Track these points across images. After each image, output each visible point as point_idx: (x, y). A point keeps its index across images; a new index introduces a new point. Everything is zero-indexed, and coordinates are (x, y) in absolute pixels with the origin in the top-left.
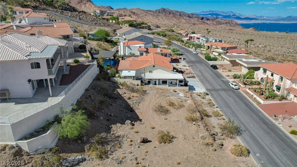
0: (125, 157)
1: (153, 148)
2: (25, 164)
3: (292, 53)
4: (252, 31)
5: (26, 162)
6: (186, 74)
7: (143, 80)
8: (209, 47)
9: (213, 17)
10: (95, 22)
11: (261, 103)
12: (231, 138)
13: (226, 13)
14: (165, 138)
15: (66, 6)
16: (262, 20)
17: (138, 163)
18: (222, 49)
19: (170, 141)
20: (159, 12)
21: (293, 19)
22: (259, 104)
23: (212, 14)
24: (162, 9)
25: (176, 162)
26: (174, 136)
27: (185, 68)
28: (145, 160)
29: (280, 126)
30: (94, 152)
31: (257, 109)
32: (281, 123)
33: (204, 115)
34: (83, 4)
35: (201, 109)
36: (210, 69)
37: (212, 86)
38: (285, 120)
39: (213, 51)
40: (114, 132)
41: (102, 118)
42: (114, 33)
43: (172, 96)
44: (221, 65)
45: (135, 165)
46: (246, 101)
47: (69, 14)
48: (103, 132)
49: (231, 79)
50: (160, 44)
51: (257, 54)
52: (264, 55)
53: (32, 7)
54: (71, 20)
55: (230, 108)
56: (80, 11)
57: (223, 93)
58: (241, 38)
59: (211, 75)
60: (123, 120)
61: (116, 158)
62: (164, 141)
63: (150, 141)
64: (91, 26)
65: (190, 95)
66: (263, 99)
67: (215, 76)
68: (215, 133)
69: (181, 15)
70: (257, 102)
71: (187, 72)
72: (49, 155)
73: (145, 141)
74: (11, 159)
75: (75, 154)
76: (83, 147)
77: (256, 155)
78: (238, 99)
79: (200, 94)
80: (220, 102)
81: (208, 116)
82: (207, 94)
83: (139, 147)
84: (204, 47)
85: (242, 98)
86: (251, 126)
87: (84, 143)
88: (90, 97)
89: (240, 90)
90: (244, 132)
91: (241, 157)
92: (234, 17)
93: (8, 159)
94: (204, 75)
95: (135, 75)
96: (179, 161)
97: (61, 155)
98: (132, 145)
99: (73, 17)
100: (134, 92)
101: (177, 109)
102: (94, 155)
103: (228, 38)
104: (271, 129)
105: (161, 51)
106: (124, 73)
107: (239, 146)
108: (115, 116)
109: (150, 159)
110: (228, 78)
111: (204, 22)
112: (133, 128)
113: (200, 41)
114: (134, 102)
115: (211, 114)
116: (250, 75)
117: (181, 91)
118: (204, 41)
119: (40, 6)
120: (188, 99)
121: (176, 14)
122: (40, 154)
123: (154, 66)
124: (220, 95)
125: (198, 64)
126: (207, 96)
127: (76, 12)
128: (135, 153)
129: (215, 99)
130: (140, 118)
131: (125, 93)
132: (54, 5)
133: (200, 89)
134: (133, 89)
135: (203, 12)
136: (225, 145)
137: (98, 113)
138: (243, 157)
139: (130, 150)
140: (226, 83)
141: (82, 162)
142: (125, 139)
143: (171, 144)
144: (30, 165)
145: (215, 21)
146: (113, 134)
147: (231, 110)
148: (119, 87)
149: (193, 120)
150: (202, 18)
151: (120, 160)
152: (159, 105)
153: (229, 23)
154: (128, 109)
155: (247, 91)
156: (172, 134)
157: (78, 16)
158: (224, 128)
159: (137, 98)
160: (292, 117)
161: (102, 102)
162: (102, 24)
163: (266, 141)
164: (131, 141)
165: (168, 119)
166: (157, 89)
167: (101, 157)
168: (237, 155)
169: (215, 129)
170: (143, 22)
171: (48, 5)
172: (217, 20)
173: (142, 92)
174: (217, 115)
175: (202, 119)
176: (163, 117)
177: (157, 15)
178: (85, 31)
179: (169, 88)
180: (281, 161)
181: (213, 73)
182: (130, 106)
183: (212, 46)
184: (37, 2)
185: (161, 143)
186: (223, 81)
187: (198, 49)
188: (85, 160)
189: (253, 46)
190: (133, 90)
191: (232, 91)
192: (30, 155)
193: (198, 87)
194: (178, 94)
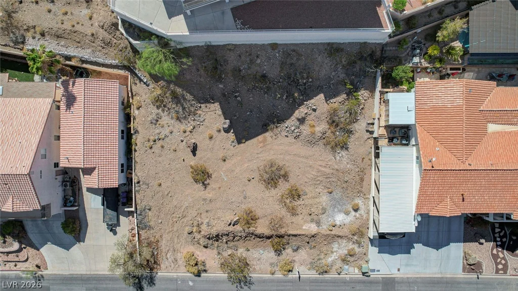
1: (183, 158)
5: (115, 37)
12: (222, 264)
17: (154, 141)
19: (199, 180)
28: (161, 148)
40: (203, 108)
45: (152, 137)
48: (192, 94)
60: (235, 116)
62: (196, 172)
63: (194, 155)
83: (182, 141)
98: (185, 132)
101: (281, 201)
108: (239, 103)
109: (163, 154)
112: (219, 131)
115: (286, 256)
120: (326, 227)
128: (170, 138)
131: (314, 110)
136: (206, 250)
137: (229, 79)
139: (174, 131)
142: (193, 122)
143: (192, 181)
146: (200, 107)
161: (262, 77)
164: (191, 131)
165: (249, 183)
167: (156, 101)
185: (193, 168)
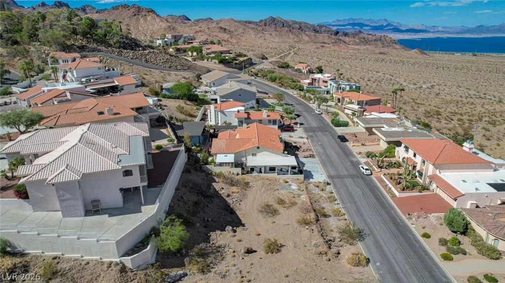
0: (229, 271)
1: (259, 259)
2: (132, 281)
3: (473, 97)
4: (416, 55)
5: (132, 278)
6: (303, 151)
7: (244, 166)
8: (339, 99)
9: (354, 29)
10: (169, 63)
11: (396, 196)
12: (350, 244)
13: (375, 22)
14: (272, 247)
15: (124, 40)
16: (435, 32)
17: (243, 277)
18: (358, 104)
19: (278, 250)
20: (265, 25)
21: (486, 30)
22: (393, 197)
23: (354, 25)
24: (271, 18)
25: (283, 275)
26: (283, 244)
27: (301, 140)
28: (250, 273)
29: (412, 227)
30: (195, 266)
31: (389, 204)
32: (414, 223)
33: (321, 215)
34: (142, 17)
35: (317, 208)
36: (337, 142)
37: (336, 170)
38: (420, 219)
39: (345, 108)
40: (213, 242)
41: (198, 224)
42: (198, 81)
43: (282, 189)
44: (353, 134)
45: (239, 279)
46: (378, 193)
47: (131, 55)
48: (201, 243)
49: (363, 158)
50: (267, 96)
51: (416, 103)
52: (427, 104)
53: (78, 47)
54: (133, 64)
55: (355, 203)
56: (145, 46)
57: (349, 182)
58: (396, 72)
59: (337, 153)
60: (223, 225)
61: (219, 272)
62: (271, 251)
63: (256, 251)
64: (164, 71)
65: (305, 187)
66: (399, 190)
67: (342, 154)
68: (332, 238)
69: (302, 27)
70: (392, 195)
71: (304, 147)
72: (151, 271)
73: (249, 251)
74: (119, 276)
75: (176, 269)
76: (182, 261)
77: (375, 264)
78: (367, 190)
79: (319, 185)
80: (344, 195)
81: (326, 216)
82: (328, 184)
83: (243, 258)
84: (333, 99)
85: (373, 188)
86: (378, 228)
87: (183, 256)
88: (182, 198)
89: (372, 176)
90: (368, 237)
91: (358, 268)
92: (389, 28)
93: (116, 276)
94: (328, 152)
95: (233, 162)
96: (287, 273)
97: (163, 270)
98: (235, 256)
99: (136, 58)
100: (233, 185)
101: (288, 208)
102: (195, 269)
103: (375, 73)
104: (400, 232)
105: (268, 116)
106: (220, 158)
107: (358, 254)
108: (212, 221)
109: (255, 272)
110: (359, 156)
111: (339, 39)
112: (235, 236)
113: (327, 87)
114: (234, 200)
115: (329, 213)
116: (389, 152)
117: (293, 180)
118: (334, 87)
119: (88, 45)
120: (302, 192)
121: (294, 26)
122: (143, 270)
123: (258, 148)
124: (345, 185)
125: (320, 133)
126: (328, 186)
127: (139, 47)
128: (239, 266)
129: (338, 191)
130: (243, 222)
131: (223, 188)
132: (108, 42)
133: (320, 176)
134: (232, 181)
135: (338, 20)
136: (342, 253)
137: (194, 219)
138: (361, 267)
139: (233, 263)
140: (356, 165)
141: (184, 277)
142: (226, 249)
143: (279, 253)
144: (136, 281)
145: (357, 37)
146: (213, 244)
147: (357, 207)
148: (214, 179)
149: (306, 223)
150: (337, 33)
151: (223, 274)
152: (265, 205)
153: (380, 40)
154: (227, 210)
155: (381, 178)
156: (280, 241)
157: (143, 57)
158: (343, 232)
159: (237, 195)
160: (429, 215)
161: (196, 204)
162: (179, 67)
163: (391, 247)
164: (234, 252)
165: (277, 222)
166: (263, 179)
167: (203, 272)
168: (353, 265)
169: (332, 233)
170: (240, 53)
171: (99, 42)
172: (361, 35)
173: (243, 185)
174: (338, 214)
175: (318, 220)
176: (270, 220)
177: (262, 29)
178: (157, 82)
179: (278, 178)
180: (402, 271)
181: (340, 149)
182: (229, 206)
183: (343, 98)
184: (83, 39)
185: (268, 253)
186: (352, 162)
187: (324, 104)
188: (186, 275)
189: (412, 87)
190: (232, 183)
191: (362, 178)
192: (134, 271)
193: (318, 172)
194: (290, 185)
